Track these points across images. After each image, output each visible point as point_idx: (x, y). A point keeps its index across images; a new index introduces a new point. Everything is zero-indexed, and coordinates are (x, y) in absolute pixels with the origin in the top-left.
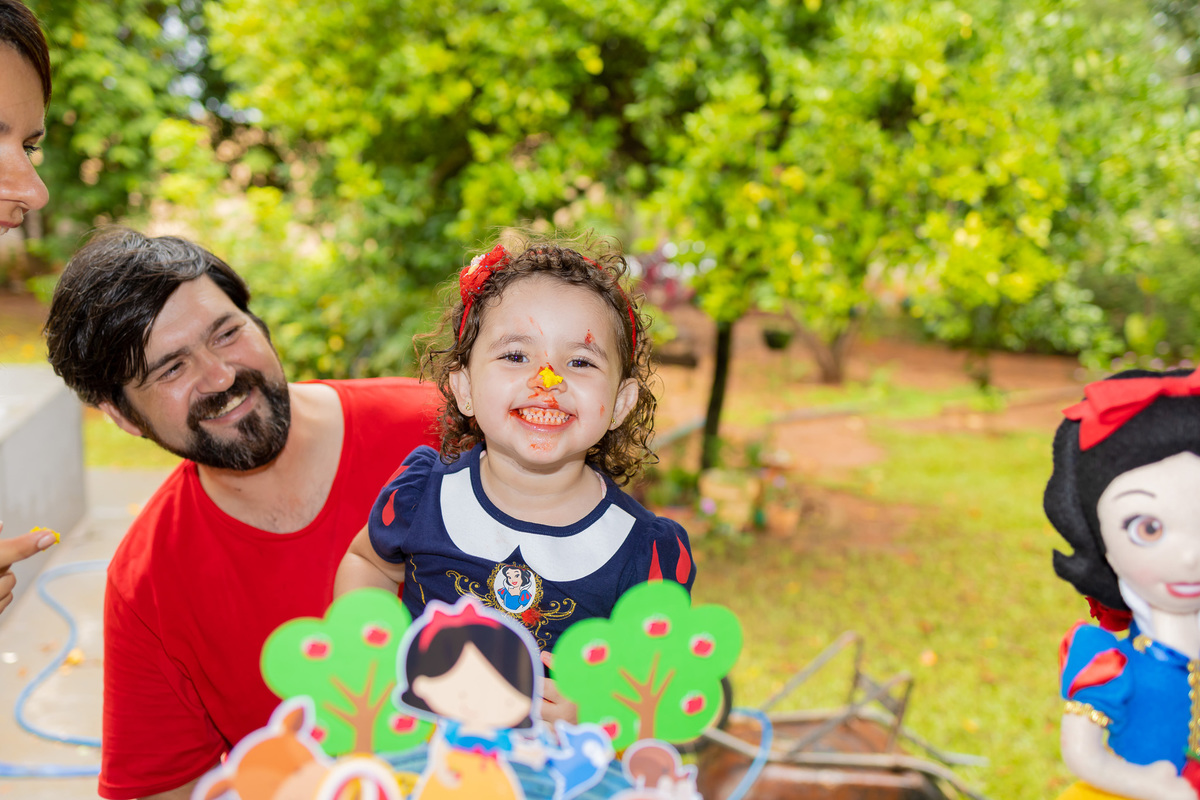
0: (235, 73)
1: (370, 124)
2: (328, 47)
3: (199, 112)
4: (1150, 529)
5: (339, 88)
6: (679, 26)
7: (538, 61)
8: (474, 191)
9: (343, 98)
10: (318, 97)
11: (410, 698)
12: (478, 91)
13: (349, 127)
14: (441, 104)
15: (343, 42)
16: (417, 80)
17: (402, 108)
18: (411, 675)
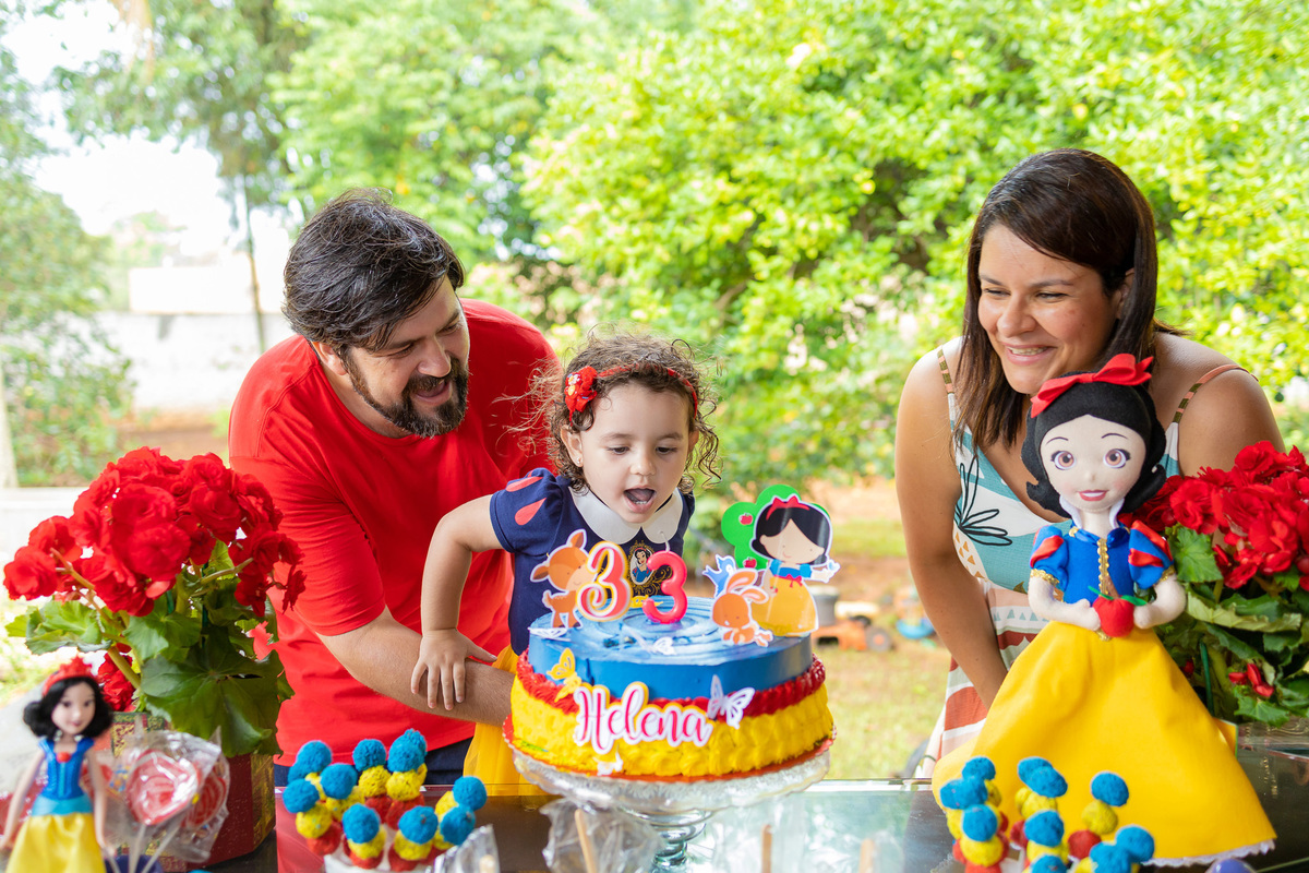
0: (541, 212)
1: (662, 254)
2: (624, 187)
3: (503, 253)
4: (1066, 460)
5: (633, 222)
6: (947, 143)
7: (815, 187)
8: (753, 305)
9: (637, 231)
10: (616, 232)
11: (757, 546)
12: (761, 218)
13: (642, 257)
14: (727, 231)
15: (638, 181)
16: (704, 211)
17: (691, 237)
18: (759, 535)
